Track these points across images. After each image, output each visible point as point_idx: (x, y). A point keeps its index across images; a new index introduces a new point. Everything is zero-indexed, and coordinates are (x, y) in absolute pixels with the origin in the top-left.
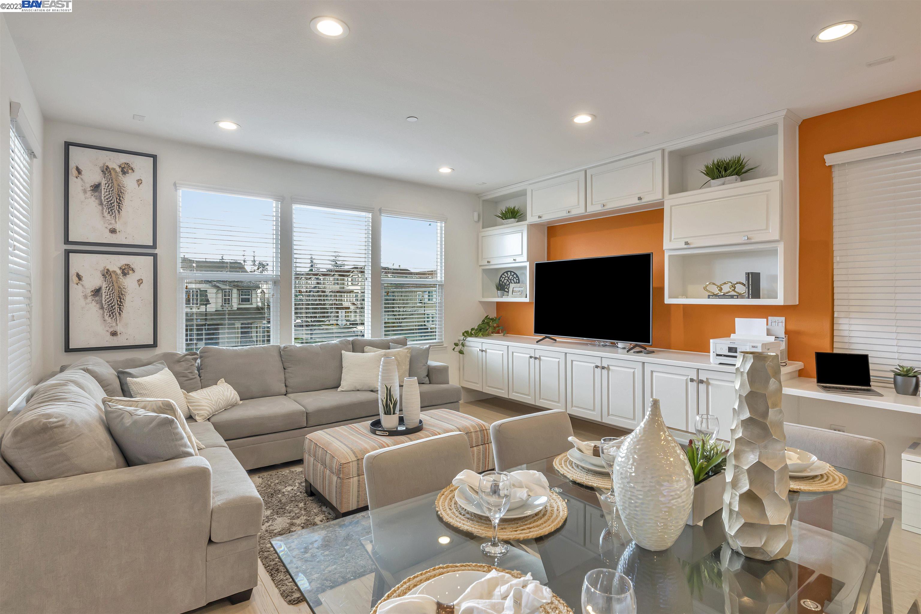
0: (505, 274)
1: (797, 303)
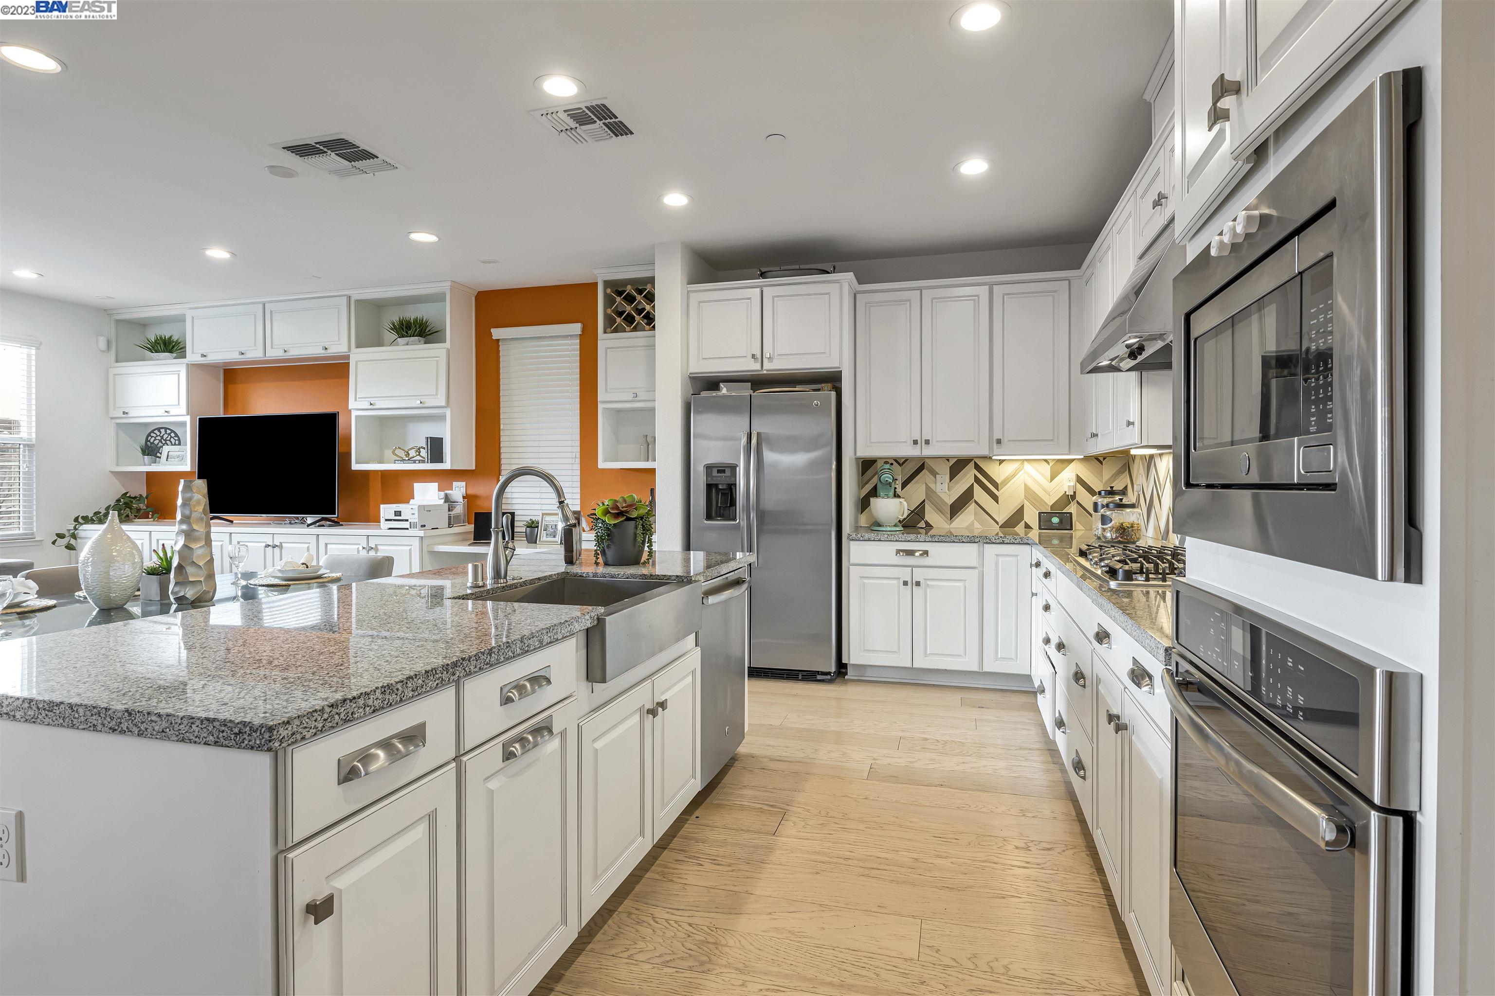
0: (156, 432)
1: (474, 468)
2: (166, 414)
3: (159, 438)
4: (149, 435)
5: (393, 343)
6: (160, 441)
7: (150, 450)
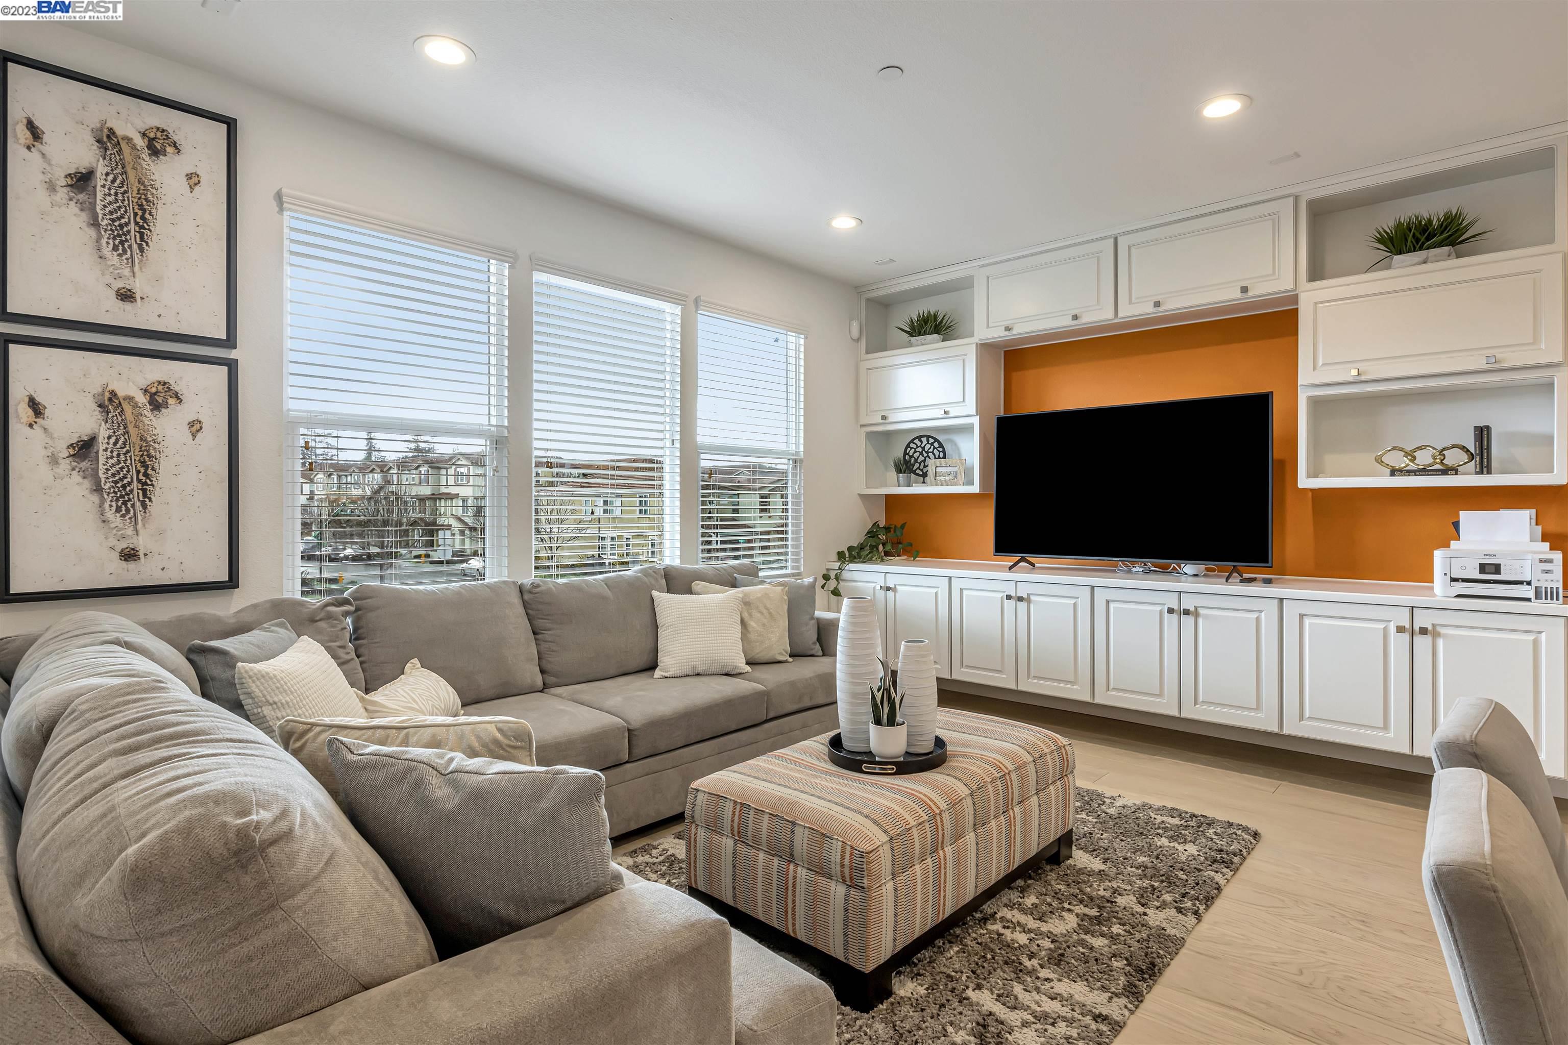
0: (917, 441)
3: (920, 449)
4: (908, 446)
6: (921, 453)
7: (909, 466)
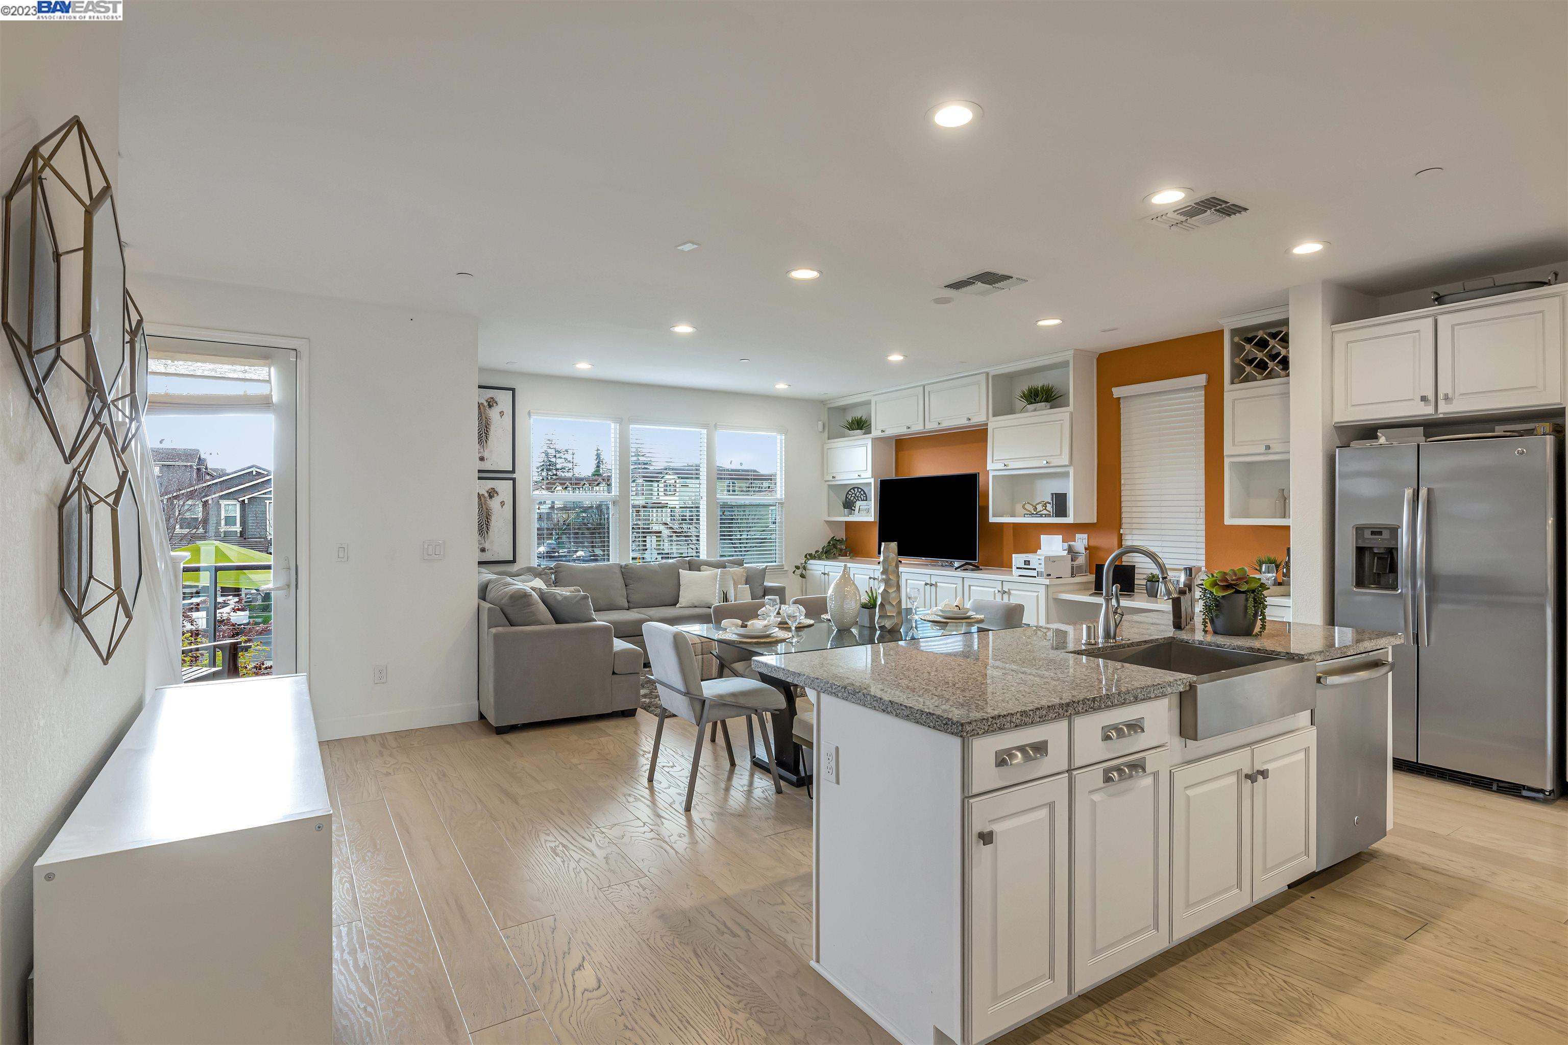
0: (852, 490)
1: (1096, 521)
2: (859, 477)
3: (853, 495)
4: (848, 493)
5: (1023, 410)
6: (854, 498)
7: (849, 505)
